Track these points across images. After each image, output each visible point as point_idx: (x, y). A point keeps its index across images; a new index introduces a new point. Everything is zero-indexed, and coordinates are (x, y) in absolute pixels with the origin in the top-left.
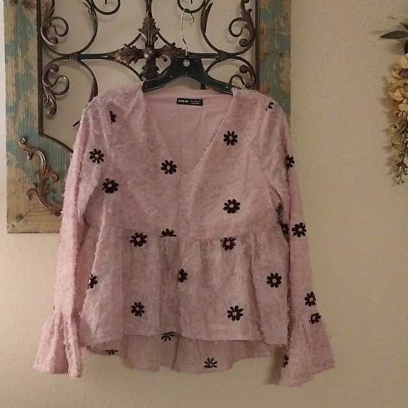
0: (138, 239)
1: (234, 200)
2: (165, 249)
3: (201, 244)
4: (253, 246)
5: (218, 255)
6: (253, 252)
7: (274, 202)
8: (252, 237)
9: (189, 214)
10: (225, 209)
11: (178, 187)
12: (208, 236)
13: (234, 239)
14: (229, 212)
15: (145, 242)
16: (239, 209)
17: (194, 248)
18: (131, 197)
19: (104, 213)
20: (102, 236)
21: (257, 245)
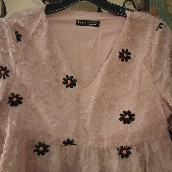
0: (41, 149)
1: (129, 112)
2: (66, 157)
3: (99, 152)
4: (147, 154)
5: (115, 162)
6: (147, 160)
7: (166, 114)
8: (146, 144)
9: (88, 125)
10: (120, 119)
11: (78, 100)
12: (105, 144)
13: (130, 148)
14: (124, 123)
15: (47, 151)
16: (133, 119)
17: (93, 156)
18: (35, 109)
19: (9, 126)
20: (6, 148)
21: (152, 153)
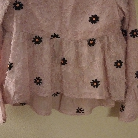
0: (37, 40)
1: (96, 15)
2: (53, 46)
3: (75, 43)
4: (106, 43)
5: (85, 49)
6: (106, 47)
7: (120, 16)
8: (106, 38)
9: (68, 24)
10: (90, 21)
11: (61, 7)
12: (79, 37)
13: (95, 40)
14: (92, 23)
15: (41, 41)
16: (98, 21)
17: (71, 45)
18: (32, 13)
19: (15, 23)
21: (109, 43)
